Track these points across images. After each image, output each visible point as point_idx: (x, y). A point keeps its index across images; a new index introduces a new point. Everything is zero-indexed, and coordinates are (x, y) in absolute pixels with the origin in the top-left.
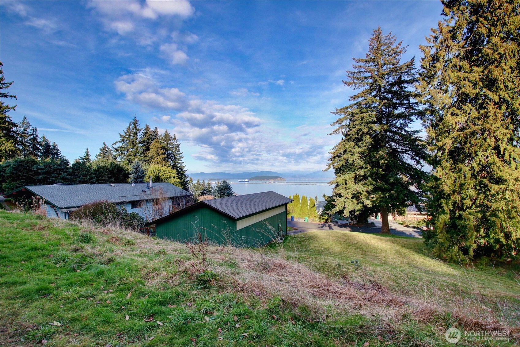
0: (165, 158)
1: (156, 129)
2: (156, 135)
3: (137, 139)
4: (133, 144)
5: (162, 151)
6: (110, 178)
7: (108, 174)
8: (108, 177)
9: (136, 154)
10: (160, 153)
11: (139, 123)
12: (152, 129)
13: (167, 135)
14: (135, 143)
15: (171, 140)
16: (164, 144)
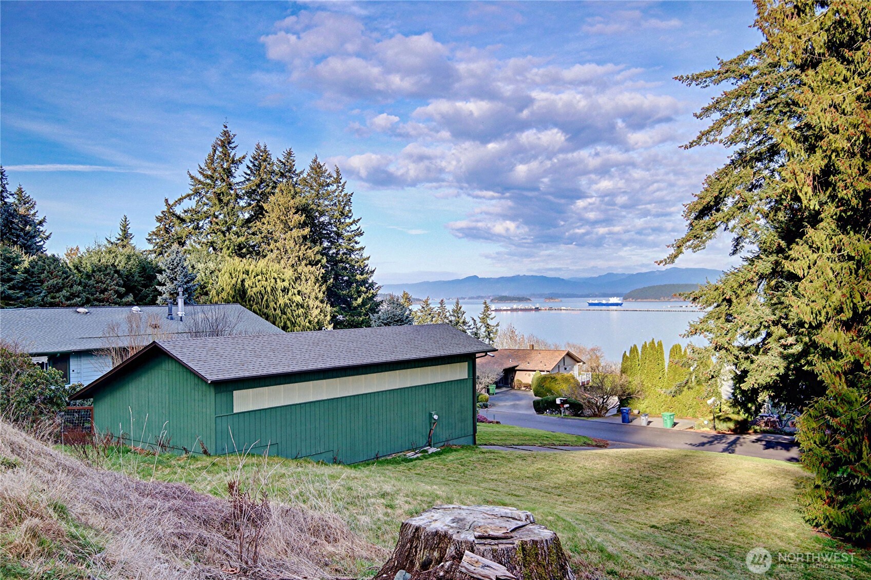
0: (305, 238)
1: (290, 154)
2: (287, 171)
3: (230, 186)
4: (220, 201)
5: (297, 216)
6: (121, 296)
7: (117, 284)
8: (116, 292)
9: (229, 229)
10: (291, 224)
11: (236, 141)
12: (277, 155)
13: (317, 169)
14: (225, 199)
15: (328, 185)
16: (306, 197)
